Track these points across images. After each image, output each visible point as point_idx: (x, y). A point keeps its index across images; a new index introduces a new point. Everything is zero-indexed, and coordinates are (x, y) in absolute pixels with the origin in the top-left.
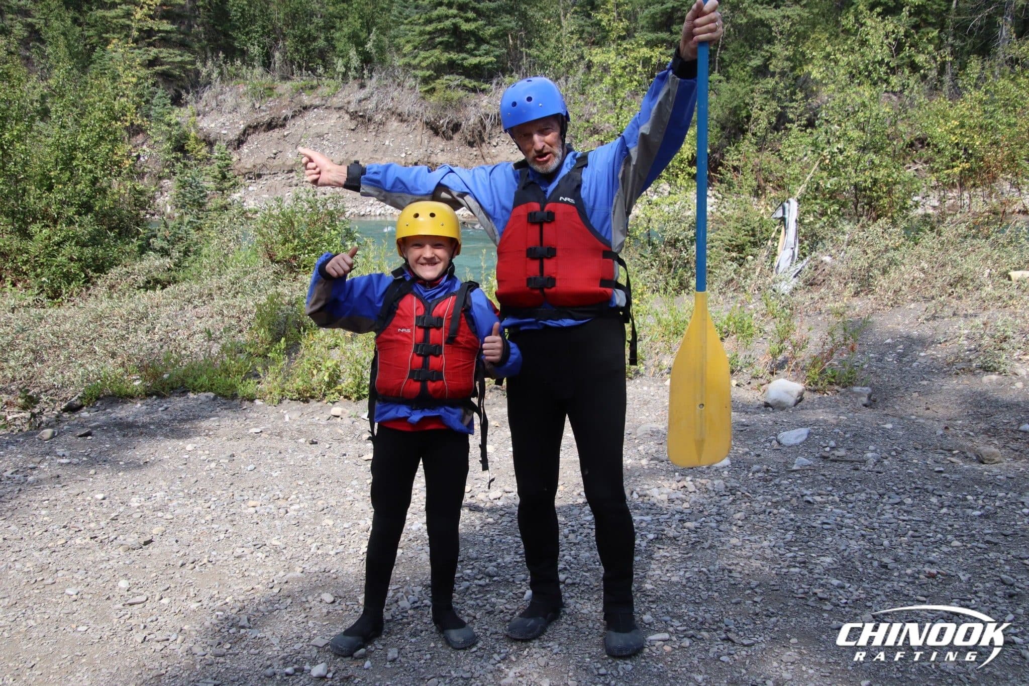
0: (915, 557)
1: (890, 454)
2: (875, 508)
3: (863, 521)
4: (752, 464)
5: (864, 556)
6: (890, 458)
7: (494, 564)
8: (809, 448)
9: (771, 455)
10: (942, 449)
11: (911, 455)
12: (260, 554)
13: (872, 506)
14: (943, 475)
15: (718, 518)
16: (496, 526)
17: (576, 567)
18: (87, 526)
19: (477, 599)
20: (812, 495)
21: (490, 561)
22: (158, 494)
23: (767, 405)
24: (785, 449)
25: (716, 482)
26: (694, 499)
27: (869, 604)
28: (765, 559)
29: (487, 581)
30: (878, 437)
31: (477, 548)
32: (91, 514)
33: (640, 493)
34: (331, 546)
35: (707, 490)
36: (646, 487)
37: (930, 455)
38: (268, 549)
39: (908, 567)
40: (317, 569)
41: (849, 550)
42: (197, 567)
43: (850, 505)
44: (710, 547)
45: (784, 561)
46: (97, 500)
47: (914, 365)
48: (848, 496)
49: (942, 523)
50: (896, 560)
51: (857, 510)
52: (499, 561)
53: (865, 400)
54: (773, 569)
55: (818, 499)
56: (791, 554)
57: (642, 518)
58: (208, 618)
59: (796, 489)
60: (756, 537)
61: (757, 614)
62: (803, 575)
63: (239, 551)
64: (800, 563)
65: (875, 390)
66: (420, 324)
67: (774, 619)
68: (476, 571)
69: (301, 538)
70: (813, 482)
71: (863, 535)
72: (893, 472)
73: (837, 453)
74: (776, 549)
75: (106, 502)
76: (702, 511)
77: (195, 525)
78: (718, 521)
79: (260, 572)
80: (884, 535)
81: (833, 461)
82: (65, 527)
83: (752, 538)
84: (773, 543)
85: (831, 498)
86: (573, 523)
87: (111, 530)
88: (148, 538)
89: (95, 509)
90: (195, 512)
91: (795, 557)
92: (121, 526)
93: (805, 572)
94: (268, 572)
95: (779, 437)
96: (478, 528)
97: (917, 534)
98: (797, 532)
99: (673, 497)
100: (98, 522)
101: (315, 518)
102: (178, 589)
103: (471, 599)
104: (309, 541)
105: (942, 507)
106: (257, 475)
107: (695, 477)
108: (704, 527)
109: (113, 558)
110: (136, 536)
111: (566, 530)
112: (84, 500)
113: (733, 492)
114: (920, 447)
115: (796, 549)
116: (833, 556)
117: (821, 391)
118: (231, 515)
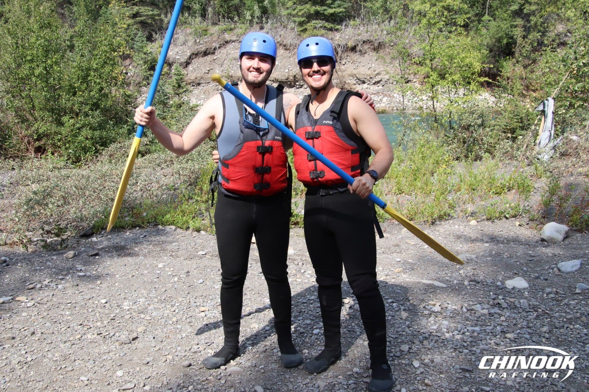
4: (545, 287)
9: (556, 280)
12: (210, 350)
18: (95, 325)
22: (141, 300)
23: (543, 240)
24: (564, 274)
25: (521, 301)
26: (508, 314)
33: (468, 308)
35: (516, 307)
36: (471, 303)
38: (215, 346)
40: (250, 364)
42: (168, 359)
46: (101, 303)
57: (473, 328)
59: (582, 309)
75: (107, 305)
76: (515, 325)
77: (165, 325)
78: (529, 333)
82: (81, 325)
87: (110, 328)
88: (135, 335)
89: (101, 310)
90: (165, 315)
92: (118, 325)
95: (559, 266)
99: (492, 311)
100: (102, 321)
102: (156, 378)
106: (205, 287)
107: (505, 296)
108: (521, 338)
109: (112, 351)
110: (127, 333)
111: (421, 337)
112: (93, 303)
113: (536, 309)
117: (580, 231)
118: (189, 318)
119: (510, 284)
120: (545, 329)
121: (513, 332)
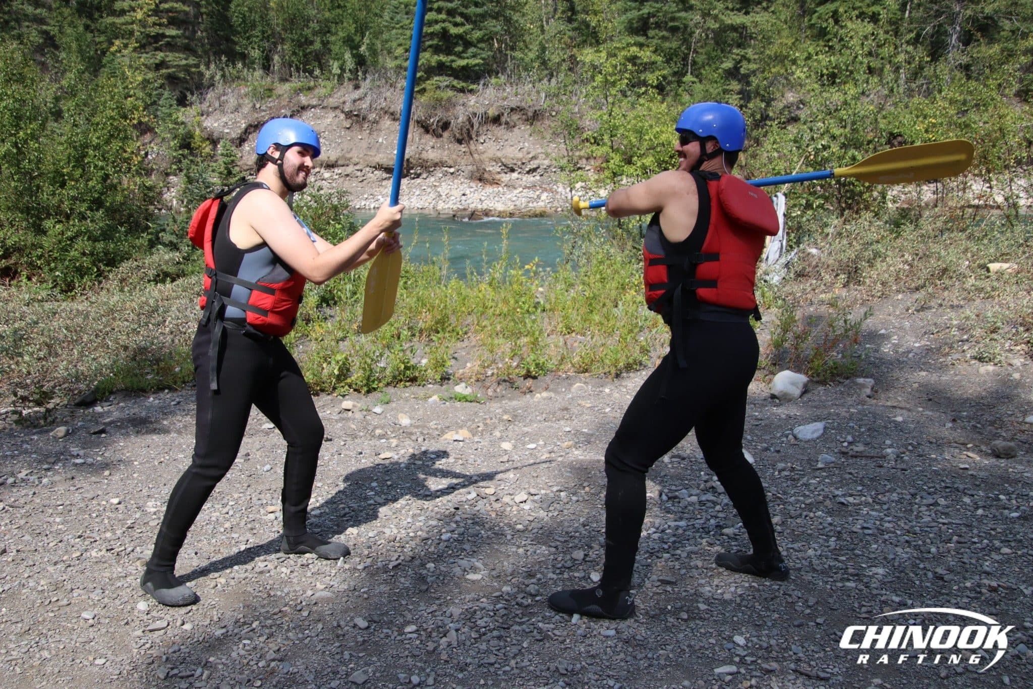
0: (967, 566)
1: (906, 449)
2: (911, 510)
3: (903, 525)
4: (776, 462)
5: (915, 566)
6: (907, 453)
7: (534, 580)
8: (828, 443)
9: (790, 451)
10: (956, 442)
11: (928, 449)
12: (284, 569)
13: (907, 507)
14: (970, 473)
16: (526, 534)
18: (103, 536)
20: (844, 495)
23: (773, 397)
24: (802, 444)
28: (815, 571)
29: (530, 601)
30: (891, 431)
32: (106, 521)
33: (670, 495)
34: (358, 559)
36: (674, 488)
37: (946, 449)
39: (965, 578)
40: (346, 587)
41: (897, 559)
43: (885, 507)
45: (836, 573)
46: (112, 504)
47: (911, 355)
48: (880, 497)
49: (983, 526)
50: (950, 570)
51: (893, 512)
53: (868, 391)
54: (827, 582)
55: (851, 499)
56: (841, 565)
57: (677, 523)
58: (235, 648)
59: (826, 490)
60: (799, 545)
62: (860, 590)
63: (262, 566)
64: (852, 575)
65: (877, 381)
68: (515, 589)
70: (841, 481)
71: (907, 542)
72: (917, 469)
73: (856, 449)
74: (823, 559)
75: (121, 507)
77: (214, 535)
79: (286, 590)
80: (928, 541)
81: (852, 456)
82: (80, 537)
83: (796, 546)
84: (819, 552)
85: (863, 498)
87: (127, 540)
89: (111, 515)
90: (214, 519)
91: (846, 568)
92: (138, 535)
93: (861, 586)
94: (295, 591)
96: (508, 536)
97: (962, 540)
98: (839, 538)
99: (704, 498)
100: (113, 531)
101: (338, 525)
102: (201, 612)
105: (977, 508)
106: (275, 476)
109: (131, 574)
112: (99, 504)
114: (934, 441)
115: (844, 558)
116: (884, 567)
117: (823, 383)
118: (250, 522)
121: (733, 526)
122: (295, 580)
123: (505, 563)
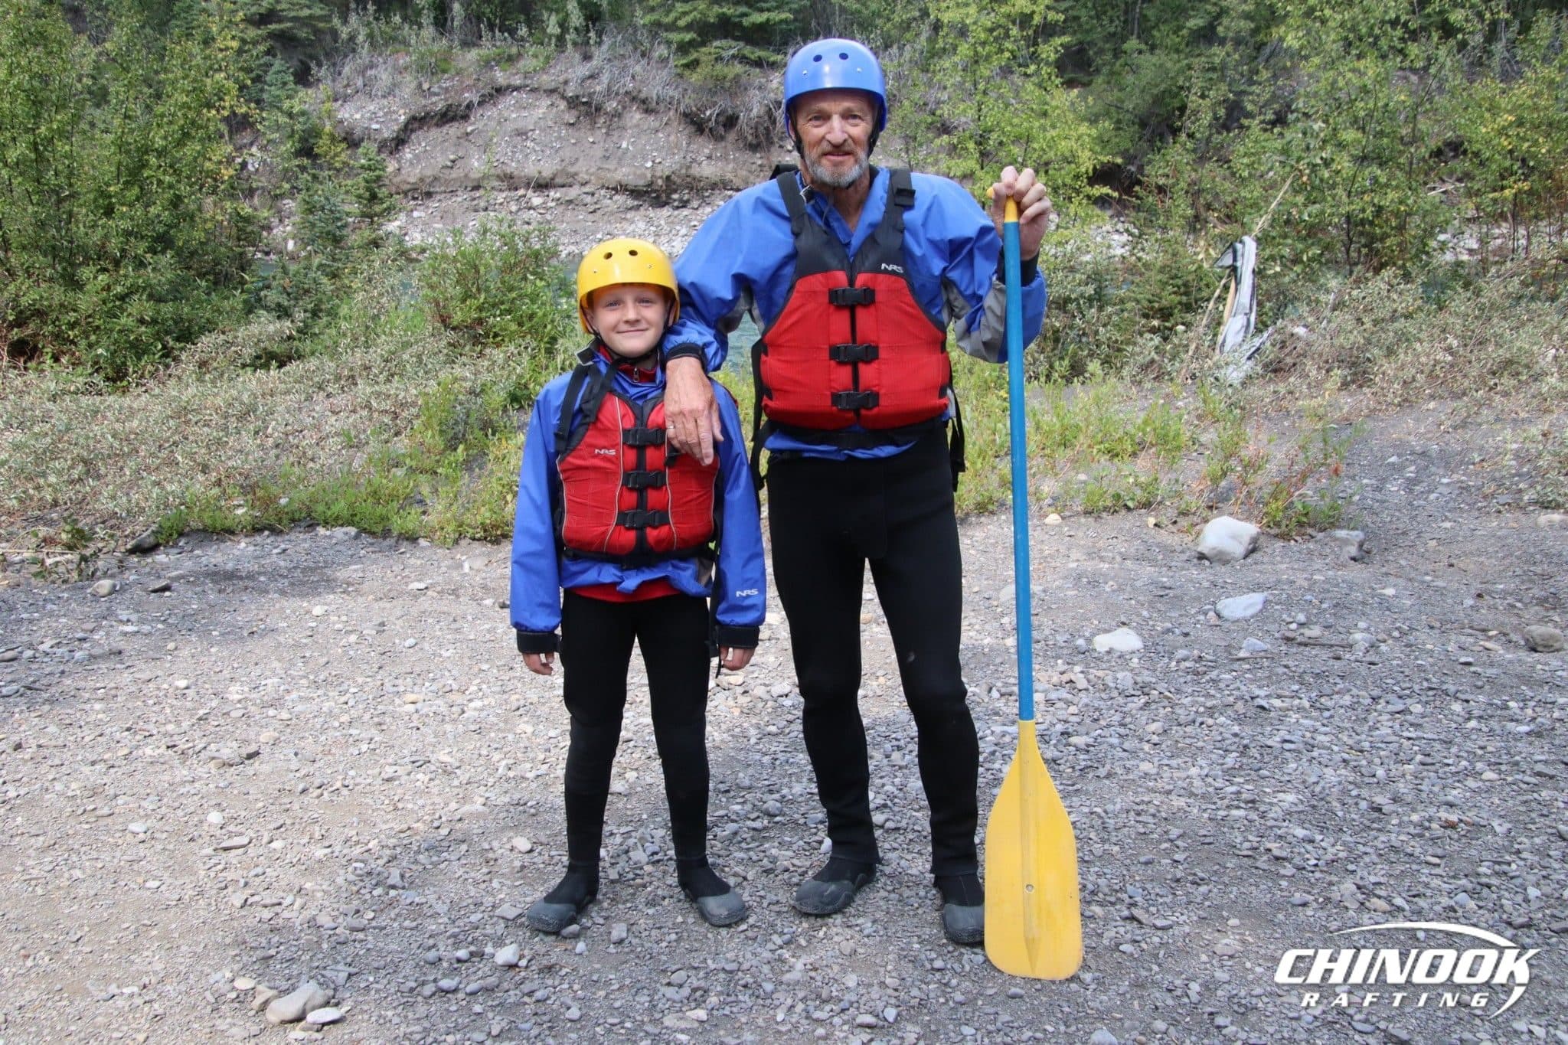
0: (1424, 795)
1: (1390, 635)
2: (1365, 720)
3: (1345, 739)
4: (1176, 648)
5: (1345, 792)
6: (1390, 642)
7: (777, 796)
8: (1265, 623)
9: (1207, 634)
10: (1471, 628)
11: (1423, 637)
12: (420, 776)
13: (1361, 715)
14: (1473, 669)
15: (1122, 731)
16: (780, 738)
17: (902, 803)
18: (163, 729)
19: (749, 850)
20: (1268, 696)
21: (771, 792)
22: (269, 681)
23: (1202, 557)
24: (1227, 625)
25: (1120, 675)
26: (1085, 700)
27: (1351, 867)
28: (1192, 795)
29: (766, 822)
30: (1372, 609)
31: (750, 771)
32: (168, 710)
33: (1003, 690)
34: (528, 765)
35: (1106, 687)
36: (1012, 681)
37: (1453, 637)
38: (433, 768)
39: (1414, 810)
40: (507, 800)
41: (1322, 783)
42: (326, 794)
43: (1327, 714)
44: (1109, 776)
45: (1222, 799)
46: (177, 688)
47: (1432, 497)
48: (1323, 700)
49: (1469, 743)
50: (1395, 800)
51: (1336, 721)
52: (785, 791)
53: (1353, 550)
54: (1205, 810)
55: (1277, 703)
56: (1233, 789)
57: (1005, 728)
58: (342, 872)
59: (1243, 688)
60: (1180, 761)
61: (1178, 881)
62: (1250, 821)
63: (389, 771)
64: (1247, 802)
65: (1371, 535)
66: (630, 442)
67: (1203, 889)
68: (748, 807)
69: (484, 752)
70: (1269, 677)
71: (1344, 761)
72: (1395, 662)
73: (1308, 632)
74: (1210, 780)
75: (191, 693)
76: (1096, 720)
77: (324, 730)
78: (1121, 736)
79: (420, 802)
80: (1377, 761)
81: (1300, 644)
82: (128, 729)
83: (1174, 763)
84: (1205, 771)
85: (1297, 702)
86: (899, 735)
87: (198, 734)
88: (252, 748)
89: (175, 702)
90: (325, 710)
91: (1239, 792)
92: (213, 729)
93: (1253, 816)
94: (433, 804)
95: (1219, 606)
96: (753, 741)
97: (1429, 760)
98: (1243, 754)
99: (1053, 696)
100: (178, 723)
101: (506, 722)
102: (297, 826)
103: (741, 849)
104: (496, 756)
105: (1469, 719)
106: (420, 654)
107: (1088, 666)
108: (1100, 744)
109: (200, 778)
110: (235, 745)
111: (888, 746)
112: (158, 689)
113: (1146, 690)
114: (1438, 625)
115: (1241, 780)
116: (1298, 792)
117: (1286, 537)
118: (378, 715)
119: (1102, 643)
120: (1153, 727)
121: (1087, 734)
122: (435, 791)
123: (741, 775)
